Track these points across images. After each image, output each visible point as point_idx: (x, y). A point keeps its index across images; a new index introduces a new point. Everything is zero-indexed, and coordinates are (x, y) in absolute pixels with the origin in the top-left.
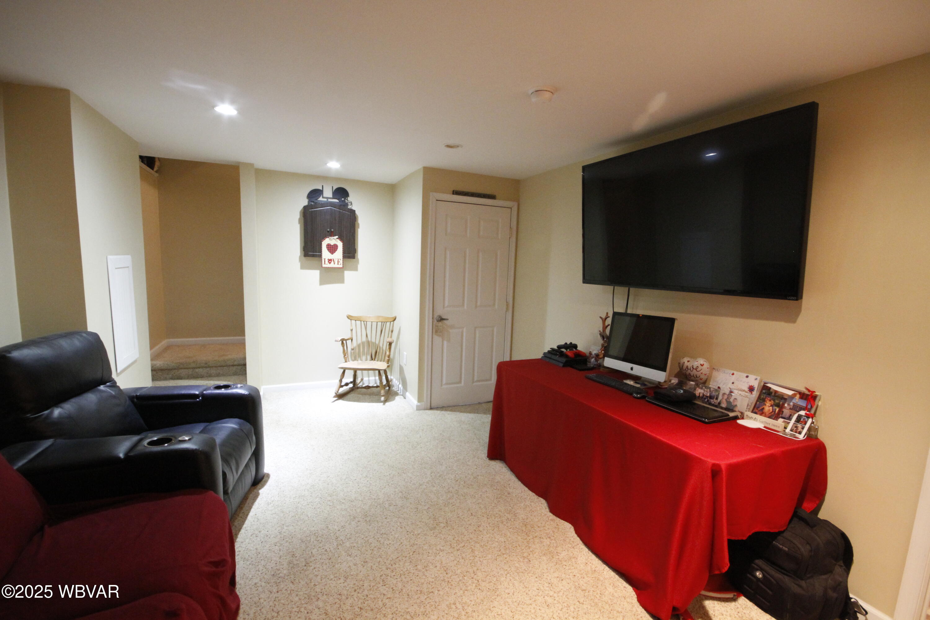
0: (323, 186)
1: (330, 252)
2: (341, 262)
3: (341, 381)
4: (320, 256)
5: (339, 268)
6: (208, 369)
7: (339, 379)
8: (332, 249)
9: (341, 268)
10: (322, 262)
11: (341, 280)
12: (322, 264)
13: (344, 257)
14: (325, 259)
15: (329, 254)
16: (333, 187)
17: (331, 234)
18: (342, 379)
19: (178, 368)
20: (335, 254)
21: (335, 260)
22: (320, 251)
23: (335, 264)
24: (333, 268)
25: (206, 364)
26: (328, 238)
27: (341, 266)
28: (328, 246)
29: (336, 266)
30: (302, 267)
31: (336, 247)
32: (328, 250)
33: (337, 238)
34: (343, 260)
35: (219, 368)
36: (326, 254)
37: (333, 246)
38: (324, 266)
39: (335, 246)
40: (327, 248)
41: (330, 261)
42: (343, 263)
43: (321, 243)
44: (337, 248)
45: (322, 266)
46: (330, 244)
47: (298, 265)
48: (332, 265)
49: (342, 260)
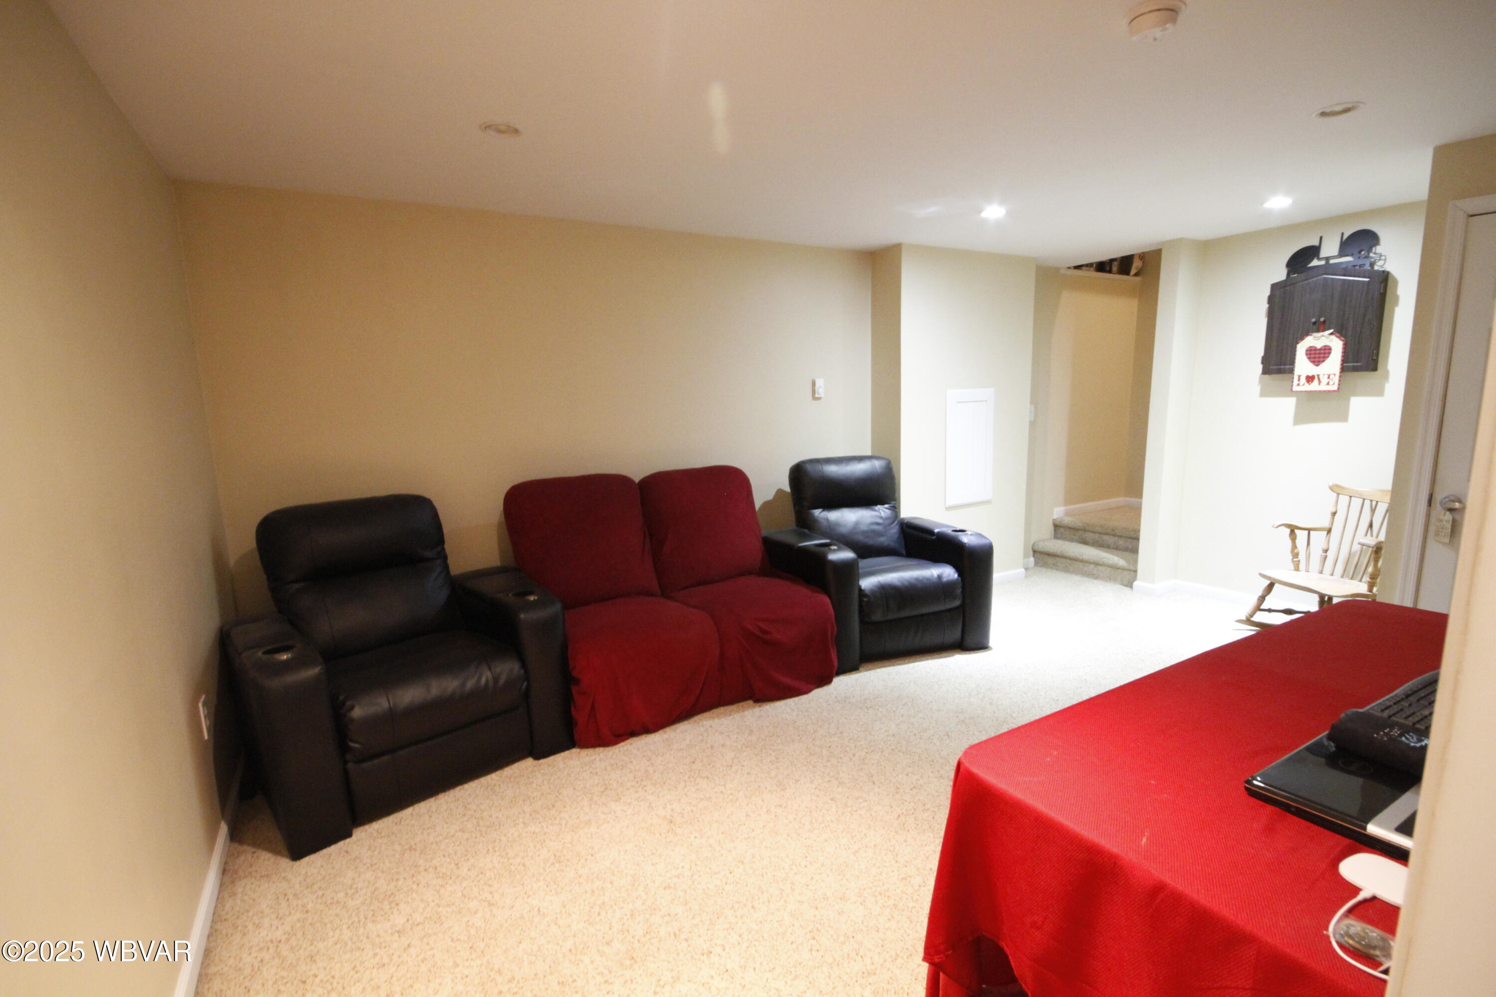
0: (1321, 238)
1: (1313, 362)
2: (1336, 379)
3: (1262, 599)
4: (1292, 371)
5: (1329, 391)
6: (1116, 538)
7: (1260, 594)
8: (1318, 356)
9: (1334, 391)
10: (1293, 382)
11: (1342, 416)
12: (1292, 386)
13: (1343, 369)
14: (1299, 376)
15: (1311, 365)
16: (1343, 234)
17: (1319, 327)
18: (1266, 596)
19: (1085, 530)
20: (1323, 365)
21: (1321, 377)
22: (1292, 362)
23: (1322, 384)
24: (1316, 391)
25: (1113, 530)
26: (1311, 335)
27: (1335, 388)
28: (1311, 350)
29: (1323, 387)
30: (1264, 393)
31: (1327, 351)
32: (1309, 358)
33: (1332, 334)
34: (1340, 376)
35: (1129, 540)
36: (1302, 365)
37: (1320, 349)
38: (1295, 388)
39: (1325, 349)
40: (1307, 354)
41: (1310, 379)
42: (1340, 381)
43: (1296, 347)
44: (1330, 353)
45: (1292, 389)
46: (1315, 347)
47: (1258, 389)
48: (1314, 386)
49: (1338, 374)
